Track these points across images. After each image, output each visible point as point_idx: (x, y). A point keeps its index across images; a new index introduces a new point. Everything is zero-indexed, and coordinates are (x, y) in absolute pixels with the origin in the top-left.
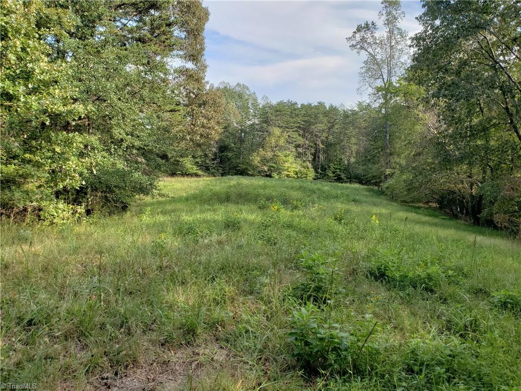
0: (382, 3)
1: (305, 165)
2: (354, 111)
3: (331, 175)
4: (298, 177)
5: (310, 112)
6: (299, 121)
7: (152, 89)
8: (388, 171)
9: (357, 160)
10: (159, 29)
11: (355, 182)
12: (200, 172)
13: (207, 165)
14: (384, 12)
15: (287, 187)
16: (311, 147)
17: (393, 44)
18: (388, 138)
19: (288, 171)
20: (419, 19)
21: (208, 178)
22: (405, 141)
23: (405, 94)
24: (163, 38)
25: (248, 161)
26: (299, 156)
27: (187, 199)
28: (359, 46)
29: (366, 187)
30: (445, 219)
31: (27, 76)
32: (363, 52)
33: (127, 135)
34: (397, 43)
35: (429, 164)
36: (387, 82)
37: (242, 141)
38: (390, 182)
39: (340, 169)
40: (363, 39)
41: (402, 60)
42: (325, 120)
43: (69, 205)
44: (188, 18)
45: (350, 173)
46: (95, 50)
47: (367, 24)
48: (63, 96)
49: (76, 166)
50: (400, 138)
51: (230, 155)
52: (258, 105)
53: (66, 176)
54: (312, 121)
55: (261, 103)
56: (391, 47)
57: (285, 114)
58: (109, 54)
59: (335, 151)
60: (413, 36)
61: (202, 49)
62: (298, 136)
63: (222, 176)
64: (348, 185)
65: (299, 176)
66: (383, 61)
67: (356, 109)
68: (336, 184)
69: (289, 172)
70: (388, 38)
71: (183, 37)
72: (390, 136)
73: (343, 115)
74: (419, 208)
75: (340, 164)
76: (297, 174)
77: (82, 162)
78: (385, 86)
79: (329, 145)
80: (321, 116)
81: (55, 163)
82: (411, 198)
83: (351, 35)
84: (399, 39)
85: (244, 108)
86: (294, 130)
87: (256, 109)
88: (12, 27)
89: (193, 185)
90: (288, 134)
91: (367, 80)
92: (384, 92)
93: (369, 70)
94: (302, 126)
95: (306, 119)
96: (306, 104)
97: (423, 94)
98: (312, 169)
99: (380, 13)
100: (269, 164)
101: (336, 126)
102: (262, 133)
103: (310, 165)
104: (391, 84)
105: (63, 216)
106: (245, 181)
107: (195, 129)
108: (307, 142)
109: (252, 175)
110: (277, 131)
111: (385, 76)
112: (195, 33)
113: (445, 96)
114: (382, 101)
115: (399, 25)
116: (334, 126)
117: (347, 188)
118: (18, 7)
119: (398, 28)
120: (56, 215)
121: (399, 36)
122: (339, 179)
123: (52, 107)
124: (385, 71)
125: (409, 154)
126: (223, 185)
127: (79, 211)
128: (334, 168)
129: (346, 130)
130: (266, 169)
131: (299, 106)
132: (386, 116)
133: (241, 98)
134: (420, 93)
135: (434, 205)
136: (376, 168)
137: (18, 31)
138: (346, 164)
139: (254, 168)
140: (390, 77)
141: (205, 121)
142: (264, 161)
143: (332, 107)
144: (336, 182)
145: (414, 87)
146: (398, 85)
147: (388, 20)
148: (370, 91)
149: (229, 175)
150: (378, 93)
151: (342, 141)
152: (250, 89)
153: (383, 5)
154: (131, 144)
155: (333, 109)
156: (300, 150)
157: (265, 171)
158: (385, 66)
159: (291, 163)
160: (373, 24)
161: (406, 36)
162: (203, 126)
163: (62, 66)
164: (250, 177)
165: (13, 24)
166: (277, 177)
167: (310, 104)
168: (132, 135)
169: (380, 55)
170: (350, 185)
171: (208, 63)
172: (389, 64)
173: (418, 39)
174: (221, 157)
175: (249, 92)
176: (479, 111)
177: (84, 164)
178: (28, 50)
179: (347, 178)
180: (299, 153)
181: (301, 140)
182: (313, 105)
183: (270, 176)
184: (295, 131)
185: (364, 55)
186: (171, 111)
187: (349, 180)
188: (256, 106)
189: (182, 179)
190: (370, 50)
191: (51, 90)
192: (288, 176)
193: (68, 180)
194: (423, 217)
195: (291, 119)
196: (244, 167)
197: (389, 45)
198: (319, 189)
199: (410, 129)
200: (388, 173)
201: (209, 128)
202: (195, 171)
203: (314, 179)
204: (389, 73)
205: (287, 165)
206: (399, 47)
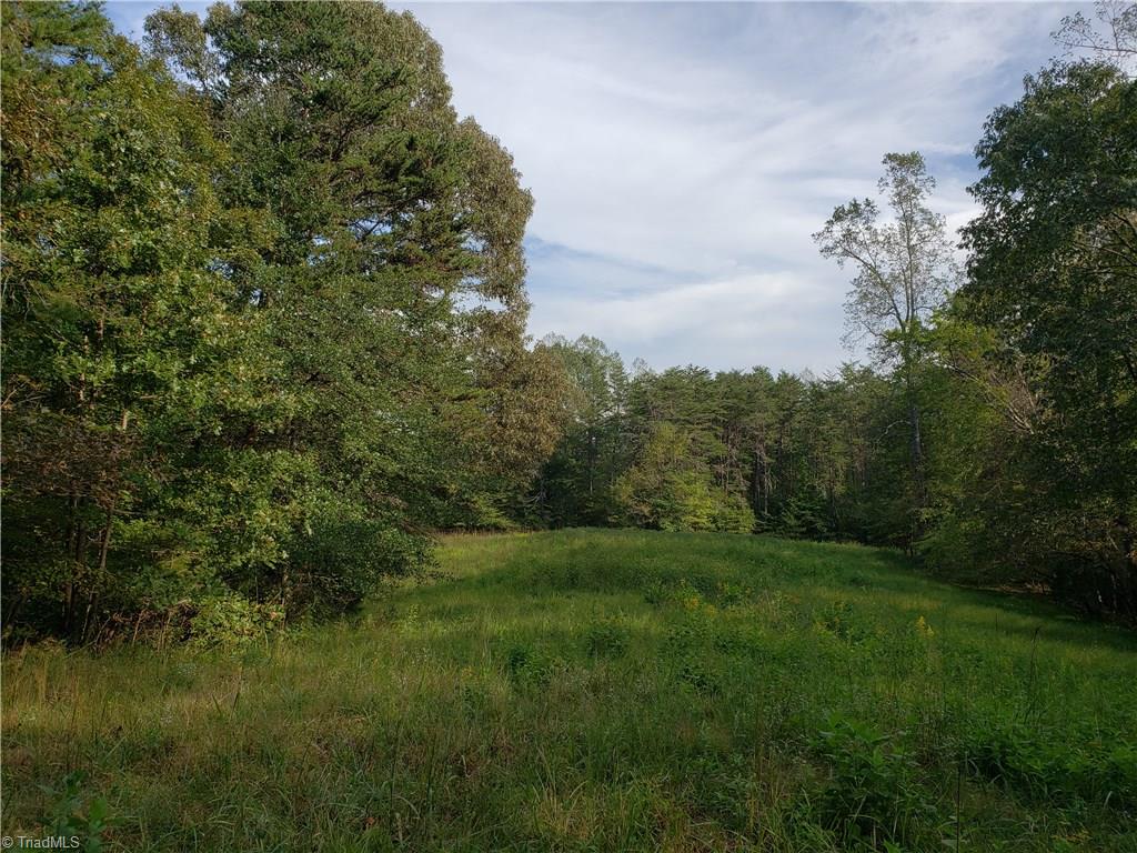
0: (884, 162)
1: (732, 500)
2: (835, 383)
3: (793, 522)
4: (719, 529)
5: (737, 389)
6: (713, 409)
7: (423, 357)
8: (926, 514)
9: (849, 489)
10: (438, 236)
11: (849, 538)
12: (504, 522)
13: (518, 506)
14: (890, 180)
15: (699, 552)
16: (744, 461)
17: (912, 243)
18: (918, 439)
19: (695, 516)
20: (975, 190)
21: (522, 535)
22: (958, 445)
23: (950, 346)
24: (445, 252)
25: (605, 494)
26: (718, 480)
27: (482, 583)
28: (839, 250)
29: (877, 549)
30: (1071, 620)
31: (188, 340)
32: (850, 260)
33: (372, 450)
34: (923, 239)
35: (1020, 496)
36: (907, 320)
37: (592, 452)
38: (932, 538)
39: (811, 509)
40: (849, 236)
41: (936, 274)
42: (772, 404)
43: (253, 604)
44: (492, 213)
45: (835, 517)
46: (313, 283)
47: (855, 206)
48: (253, 377)
49: (272, 521)
50: (946, 440)
51: (568, 482)
52: (626, 378)
53: (249, 540)
54: (743, 406)
55: (631, 373)
56: (911, 249)
57: (684, 394)
58: (339, 289)
59: (799, 469)
60: (966, 225)
61: (522, 272)
62: (713, 439)
63: (552, 528)
64: (833, 544)
65: (719, 525)
66: (895, 278)
67: (839, 378)
68: (806, 542)
69: (698, 517)
70: (902, 231)
71: (480, 249)
72: (922, 435)
73: (811, 392)
74: (1003, 595)
75: (811, 499)
76: (715, 521)
77: (283, 511)
78: (904, 329)
79: (782, 457)
80: (762, 395)
81: (229, 513)
82: (985, 573)
83: (821, 227)
84: (927, 233)
85: (598, 386)
86: (706, 425)
87: (621, 386)
88: (166, 249)
89: (493, 549)
90: (691, 436)
91: (864, 318)
92: (902, 342)
93: (865, 296)
94: (722, 418)
95: (731, 402)
96: (727, 373)
97: (992, 344)
98: (749, 511)
99: (882, 182)
100: (652, 501)
101: (798, 417)
102: (635, 436)
103: (743, 502)
104: (915, 323)
105: (242, 627)
106: (604, 539)
107: (508, 433)
108: (734, 451)
109: (616, 525)
110: (667, 430)
111: (902, 310)
112: (505, 240)
113: (1051, 348)
114: (899, 360)
115: (924, 204)
116: (791, 415)
117: (833, 552)
118: (178, 209)
119: (922, 211)
120: (228, 625)
121: (926, 226)
122: (811, 532)
123: (233, 400)
124: (901, 298)
125: (970, 474)
126: (558, 548)
127: (274, 615)
128: (798, 506)
129: (819, 423)
130: (646, 510)
131: (713, 377)
132: (912, 394)
133: (590, 365)
134: (984, 343)
135: (1038, 588)
136: (896, 506)
137: (176, 256)
138: (825, 498)
139: (620, 509)
140: (913, 310)
141: (527, 417)
142: (642, 493)
143: (785, 375)
144: (806, 538)
145: (971, 330)
146: (931, 327)
147: (898, 194)
148: (872, 340)
149: (566, 526)
150: (889, 345)
151: (812, 448)
152: (608, 346)
153: (887, 167)
154: (379, 468)
155: (788, 382)
156: (720, 469)
157: (644, 515)
158: (901, 289)
159: (701, 498)
160: (868, 203)
161: (940, 225)
162: (523, 427)
163: (253, 317)
164: (613, 530)
165: (168, 244)
166: (671, 529)
167: (736, 373)
168: (381, 452)
169: (888, 265)
170: (838, 545)
171: (531, 299)
172: (908, 283)
173: (976, 231)
174: (548, 488)
175: (606, 351)
176: (1126, 378)
177: (289, 515)
178: (193, 290)
179: (830, 529)
180: (718, 476)
181: (720, 449)
182: (742, 374)
183: (655, 526)
184: (704, 429)
185: (853, 268)
186: (459, 399)
187: (833, 534)
188: (622, 380)
189: (467, 537)
190: (865, 256)
191: (230, 368)
192: (695, 526)
193: (253, 550)
194: (1019, 617)
195: (697, 404)
196: (597, 507)
197: (905, 244)
198: (771, 556)
199: (967, 419)
200: (924, 517)
201: (535, 430)
202: (494, 520)
203: (755, 532)
204: (911, 301)
205: (691, 501)
206: (928, 248)
